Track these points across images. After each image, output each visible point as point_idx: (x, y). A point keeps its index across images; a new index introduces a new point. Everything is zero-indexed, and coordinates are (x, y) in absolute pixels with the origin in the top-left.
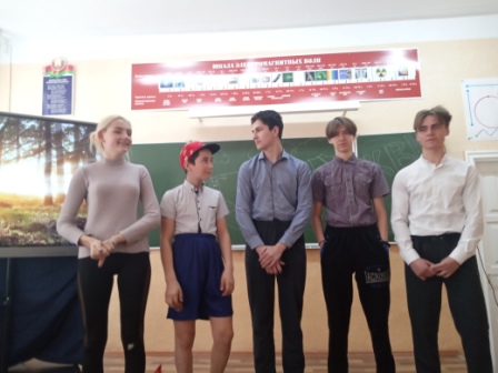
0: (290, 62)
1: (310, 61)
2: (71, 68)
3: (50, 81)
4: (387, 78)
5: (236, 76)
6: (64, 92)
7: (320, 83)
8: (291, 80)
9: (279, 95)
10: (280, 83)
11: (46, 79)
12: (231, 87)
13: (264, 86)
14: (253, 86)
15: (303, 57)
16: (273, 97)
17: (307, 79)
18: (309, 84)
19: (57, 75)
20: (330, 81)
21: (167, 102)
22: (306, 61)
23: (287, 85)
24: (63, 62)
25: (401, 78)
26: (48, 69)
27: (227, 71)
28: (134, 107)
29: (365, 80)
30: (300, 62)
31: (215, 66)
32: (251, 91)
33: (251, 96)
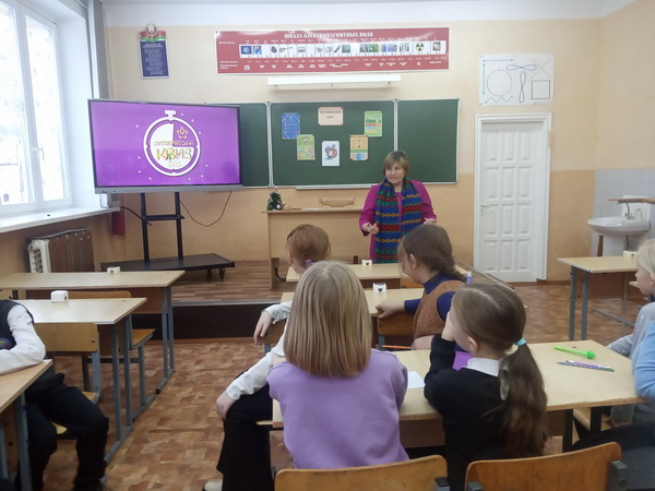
0: (348, 35)
1: (365, 35)
2: (164, 34)
3: (147, 45)
4: (425, 52)
5: (304, 45)
6: (160, 56)
7: (371, 54)
8: (349, 51)
9: (338, 64)
10: (340, 54)
11: (142, 44)
12: (300, 55)
13: (327, 55)
14: (318, 55)
15: (358, 31)
16: (334, 66)
17: (362, 51)
18: (363, 54)
19: (151, 40)
20: (380, 54)
21: (247, 67)
22: (361, 35)
23: (345, 55)
24: (155, 28)
25: (434, 53)
26: (143, 34)
27: (296, 41)
28: (220, 71)
29: (407, 53)
30: (356, 34)
31: (286, 36)
32: (316, 59)
33: (317, 64)
